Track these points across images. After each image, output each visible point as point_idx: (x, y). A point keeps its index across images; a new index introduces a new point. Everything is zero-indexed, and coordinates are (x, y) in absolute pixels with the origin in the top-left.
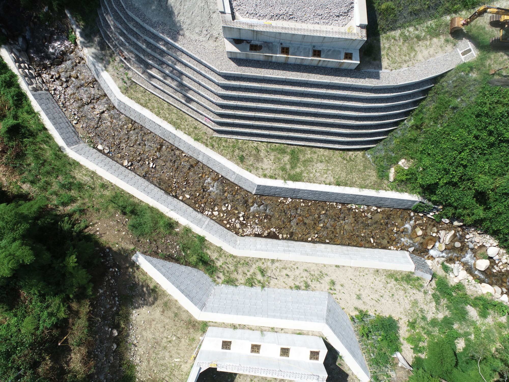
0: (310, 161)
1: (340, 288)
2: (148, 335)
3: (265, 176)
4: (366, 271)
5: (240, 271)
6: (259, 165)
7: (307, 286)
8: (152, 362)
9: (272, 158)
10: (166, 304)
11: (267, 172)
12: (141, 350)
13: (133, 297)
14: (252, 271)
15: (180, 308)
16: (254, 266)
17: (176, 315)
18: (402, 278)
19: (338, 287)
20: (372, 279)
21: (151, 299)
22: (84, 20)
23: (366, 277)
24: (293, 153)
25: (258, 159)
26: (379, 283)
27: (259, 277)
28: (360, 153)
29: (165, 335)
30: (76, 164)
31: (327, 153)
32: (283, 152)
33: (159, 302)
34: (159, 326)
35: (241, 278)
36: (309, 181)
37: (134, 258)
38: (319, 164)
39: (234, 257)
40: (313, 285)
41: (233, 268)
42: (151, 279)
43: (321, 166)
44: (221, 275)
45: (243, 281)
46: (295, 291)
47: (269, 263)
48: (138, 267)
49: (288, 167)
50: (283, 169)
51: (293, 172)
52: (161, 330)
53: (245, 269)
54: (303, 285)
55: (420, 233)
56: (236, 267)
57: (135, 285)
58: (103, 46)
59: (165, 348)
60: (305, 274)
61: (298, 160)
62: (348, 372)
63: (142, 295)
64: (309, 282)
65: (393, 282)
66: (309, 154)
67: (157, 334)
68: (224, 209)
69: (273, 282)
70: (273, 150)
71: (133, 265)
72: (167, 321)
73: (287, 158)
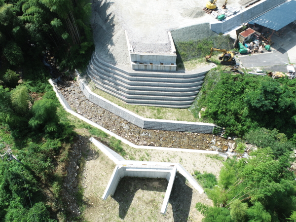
0: (166, 112)
1: (185, 161)
2: (92, 173)
3: (147, 118)
4: (196, 154)
5: (137, 154)
6: (145, 114)
7: (169, 161)
8: (93, 187)
9: (150, 111)
10: (102, 158)
11: (148, 116)
12: (88, 181)
13: (87, 155)
14: (142, 154)
15: (109, 159)
16: (143, 152)
17: (107, 163)
18: (214, 157)
19: (184, 161)
20: (199, 157)
21: (96, 156)
22: (81, 71)
23: (196, 156)
24: (158, 109)
25: (144, 111)
26: (203, 159)
27: (146, 157)
28: (186, 110)
29: (101, 172)
30: (69, 114)
31: (172, 109)
32: (154, 109)
33: (100, 157)
34: (98, 168)
35: (137, 157)
36: (166, 119)
37: (90, 139)
38: (169, 113)
39: (134, 149)
40: (171, 160)
41: (133, 153)
42: (97, 147)
43: (170, 114)
44: (128, 156)
45: (138, 159)
46: (163, 163)
47: (151, 151)
48: (92, 143)
49: (157, 114)
50: (155, 115)
51: (158, 116)
52: (99, 170)
53: (139, 153)
54: (167, 160)
55: (219, 144)
56: (135, 152)
57: (89, 150)
58: (87, 78)
59: (100, 179)
60: (167, 155)
61: (160, 112)
62: (192, 188)
63: (92, 154)
64: (170, 159)
65: (209, 159)
66: (164, 110)
67: (97, 172)
68: (130, 134)
69: (153, 159)
70: (150, 109)
71: (90, 142)
72: (102, 166)
73: (156, 111)
